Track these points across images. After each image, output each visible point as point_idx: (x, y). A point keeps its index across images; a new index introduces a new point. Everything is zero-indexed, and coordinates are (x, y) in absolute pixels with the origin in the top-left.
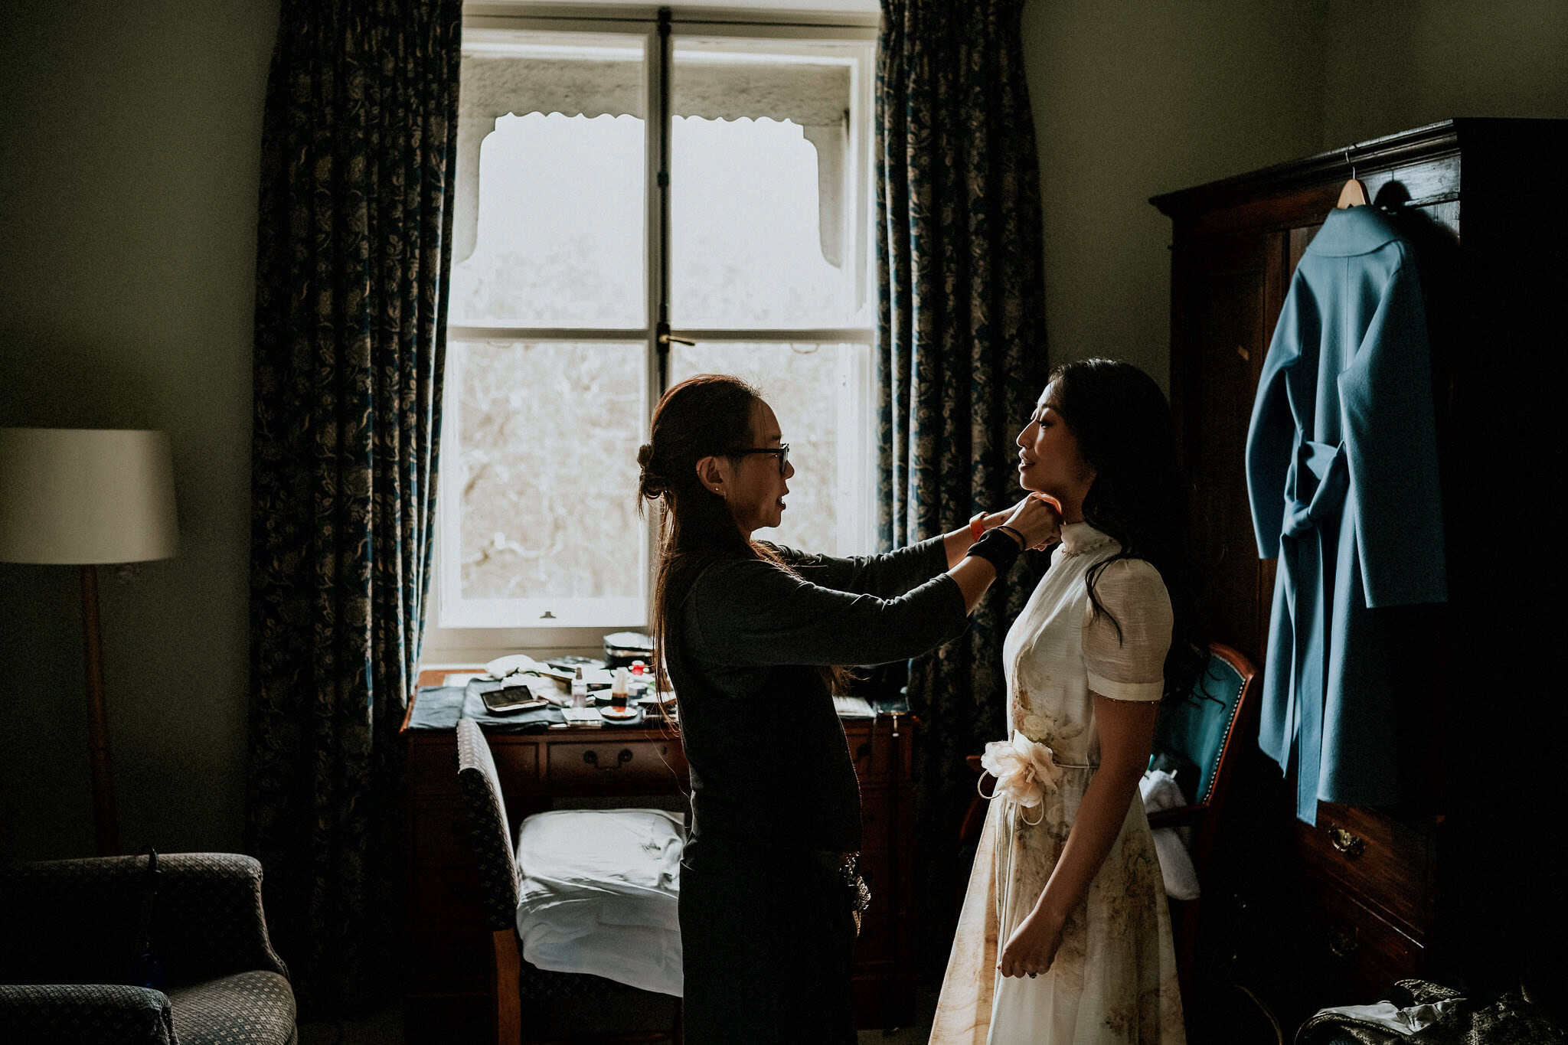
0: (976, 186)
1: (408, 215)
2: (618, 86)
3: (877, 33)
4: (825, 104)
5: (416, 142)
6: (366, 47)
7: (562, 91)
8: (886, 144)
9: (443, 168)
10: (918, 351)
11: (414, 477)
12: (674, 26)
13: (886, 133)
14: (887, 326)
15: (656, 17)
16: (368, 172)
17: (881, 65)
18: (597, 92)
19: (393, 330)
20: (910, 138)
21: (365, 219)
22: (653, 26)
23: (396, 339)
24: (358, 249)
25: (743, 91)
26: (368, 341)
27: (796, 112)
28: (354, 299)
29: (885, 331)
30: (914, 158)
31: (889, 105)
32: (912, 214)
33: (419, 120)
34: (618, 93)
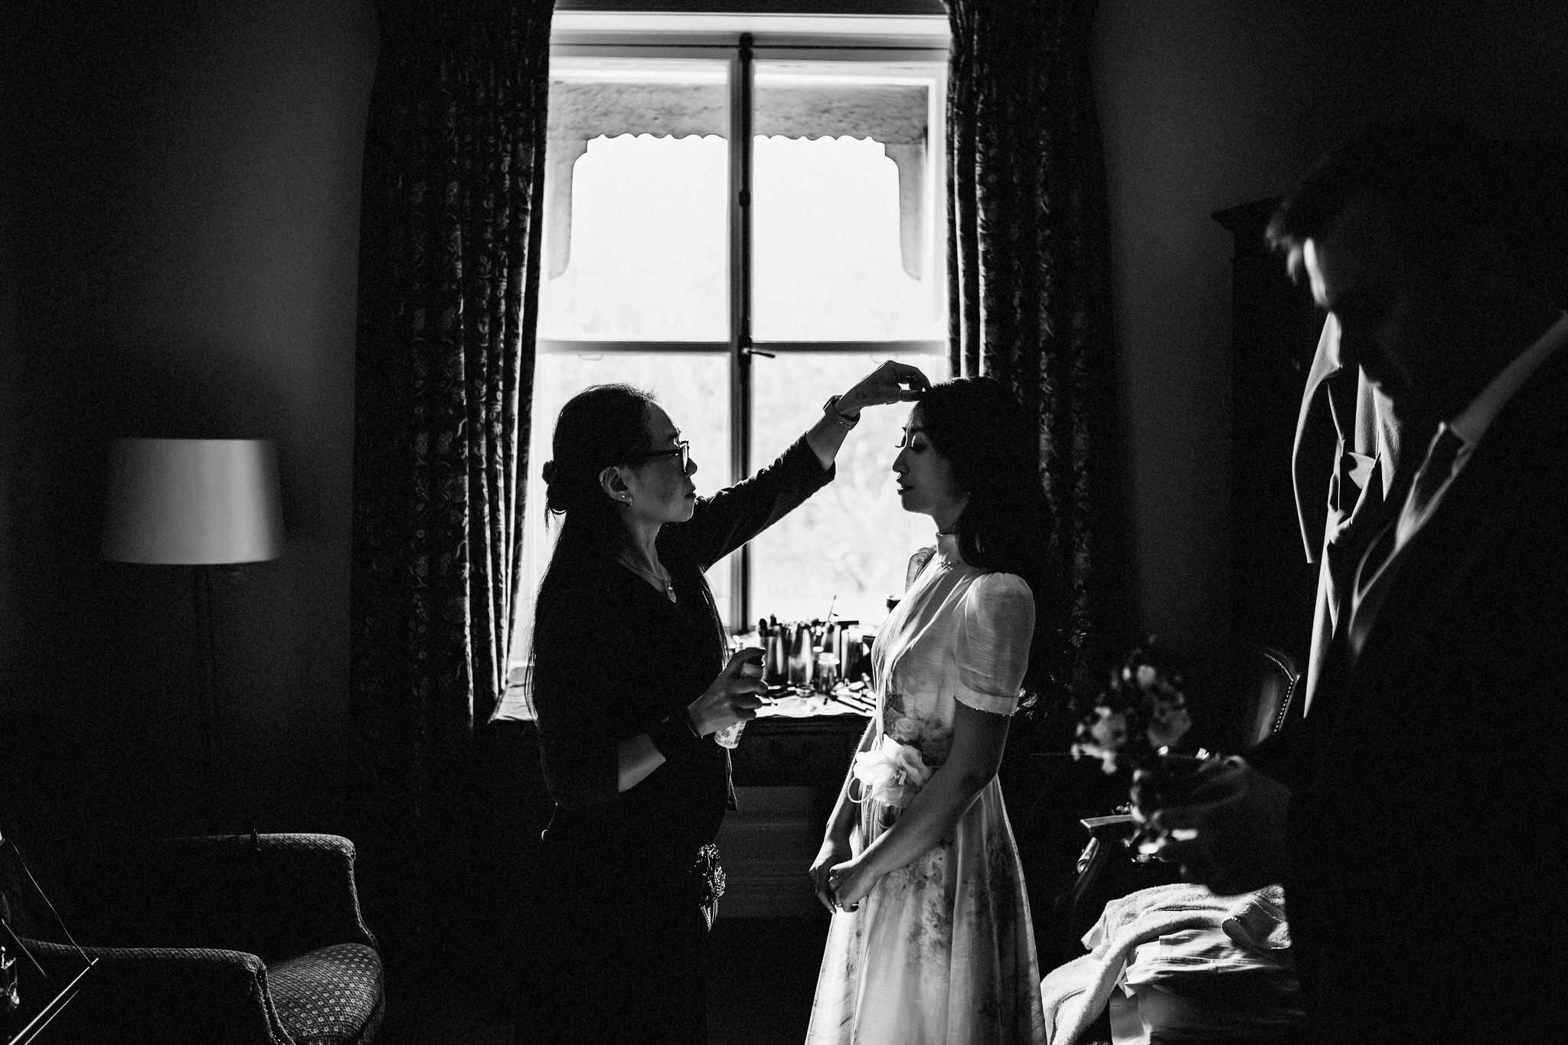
0: (1043, 204)
1: (498, 235)
2: (706, 108)
3: (947, 55)
4: (905, 123)
5: (505, 167)
6: (460, 78)
7: (651, 114)
8: (956, 163)
9: (531, 191)
10: (985, 362)
11: (501, 483)
12: (755, 51)
13: (956, 152)
14: (957, 338)
15: (737, 43)
16: (461, 197)
17: (952, 87)
18: (685, 114)
19: (483, 345)
20: (978, 157)
21: (459, 241)
22: (735, 51)
23: (485, 354)
24: (453, 269)
25: (826, 111)
26: (462, 355)
27: (878, 131)
28: (449, 317)
29: (955, 343)
30: (981, 176)
31: (958, 125)
32: (979, 230)
33: (509, 147)
34: (705, 114)
